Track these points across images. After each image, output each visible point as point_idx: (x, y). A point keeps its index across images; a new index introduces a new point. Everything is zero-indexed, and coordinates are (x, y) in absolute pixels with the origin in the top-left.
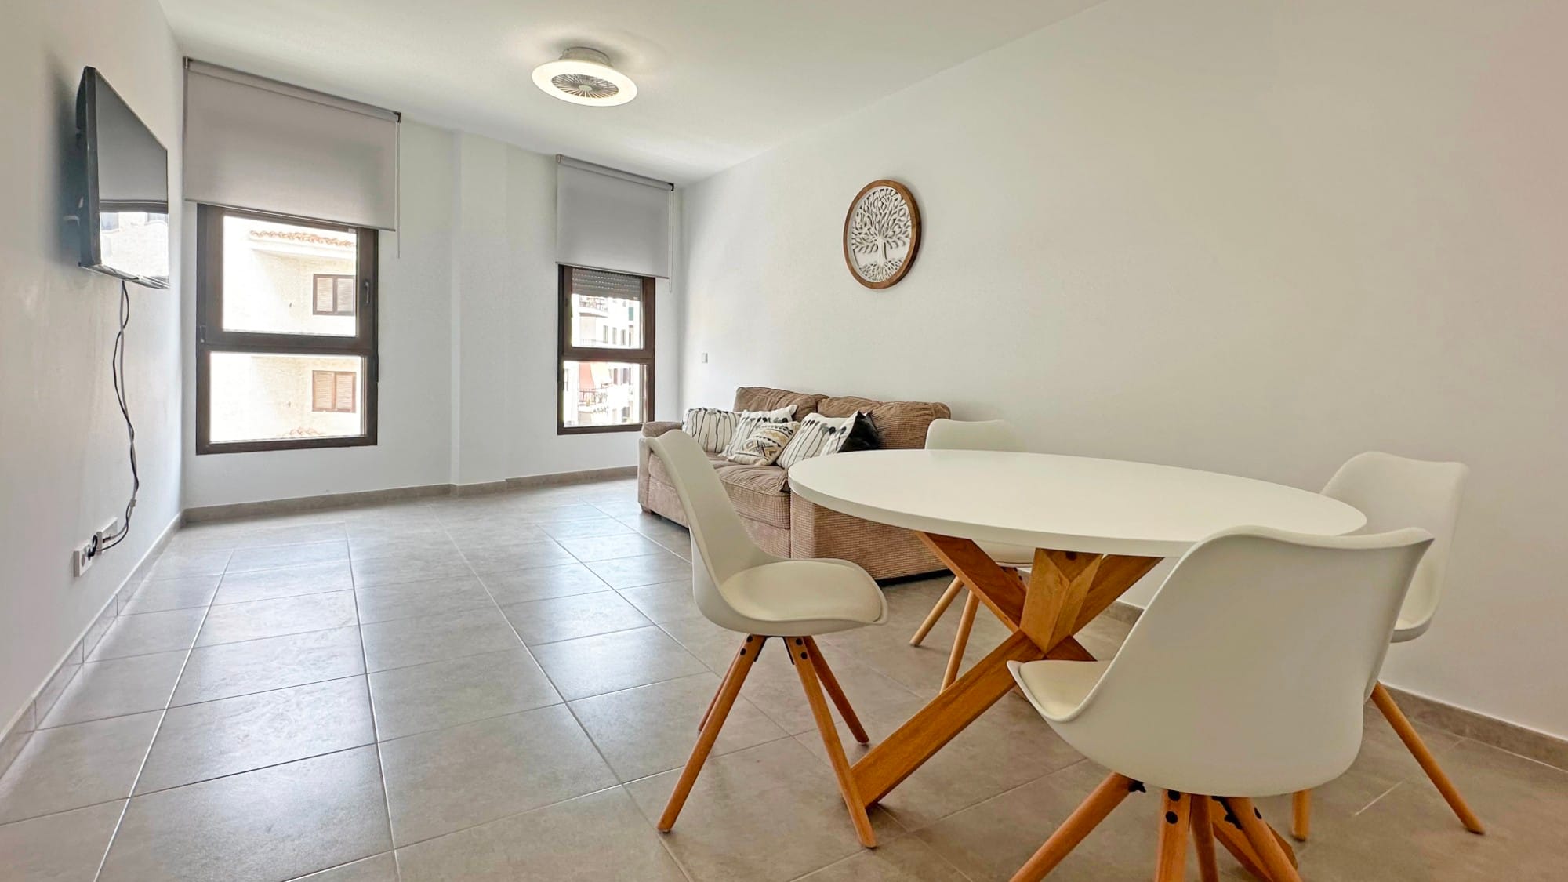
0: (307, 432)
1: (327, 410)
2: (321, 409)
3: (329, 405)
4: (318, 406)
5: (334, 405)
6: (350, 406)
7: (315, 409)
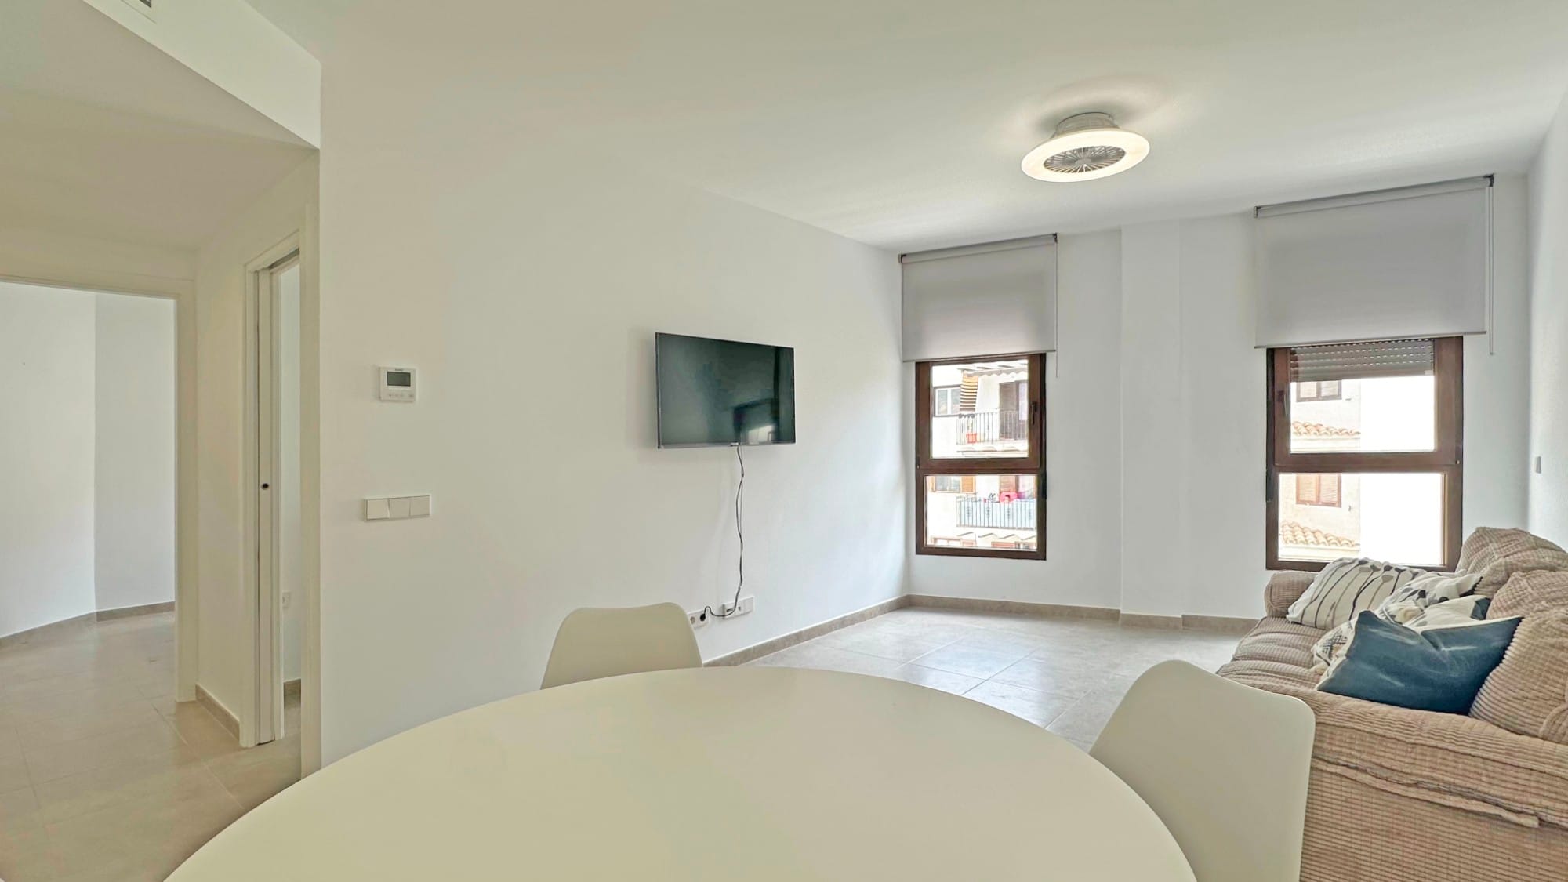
0: (1289, 526)
1: (1311, 503)
2: (1304, 502)
3: (1313, 498)
4: (1301, 498)
5: (1318, 497)
6: (1335, 500)
7: (1299, 501)
